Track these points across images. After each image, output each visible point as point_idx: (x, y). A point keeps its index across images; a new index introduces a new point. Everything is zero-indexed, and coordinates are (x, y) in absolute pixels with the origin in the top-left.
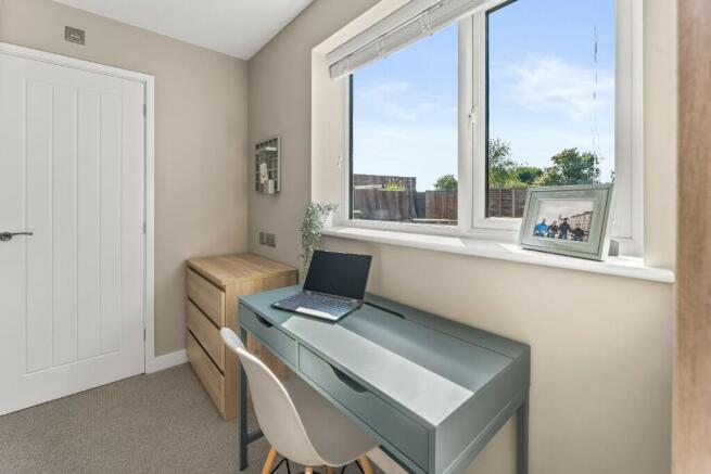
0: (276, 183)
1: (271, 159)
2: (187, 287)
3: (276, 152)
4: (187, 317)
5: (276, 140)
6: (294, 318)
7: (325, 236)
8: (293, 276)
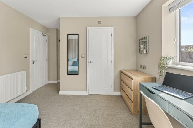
0: (147, 50)
1: (145, 43)
2: (121, 77)
3: (146, 42)
4: (121, 84)
5: (146, 37)
6: (162, 93)
7: (169, 68)
8: (154, 79)
